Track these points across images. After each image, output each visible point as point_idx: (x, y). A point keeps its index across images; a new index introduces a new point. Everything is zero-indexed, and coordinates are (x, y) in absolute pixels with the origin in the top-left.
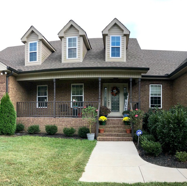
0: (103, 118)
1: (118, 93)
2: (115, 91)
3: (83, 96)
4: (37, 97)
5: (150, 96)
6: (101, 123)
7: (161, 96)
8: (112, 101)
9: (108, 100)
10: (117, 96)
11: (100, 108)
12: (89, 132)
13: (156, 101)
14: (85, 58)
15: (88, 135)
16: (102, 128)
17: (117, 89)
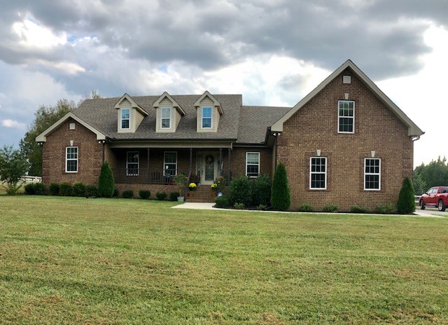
0: (193, 185)
1: (212, 161)
2: (210, 160)
3: (176, 164)
4: (127, 163)
5: (247, 164)
6: (191, 189)
7: (259, 165)
8: (206, 169)
9: (202, 168)
10: (211, 165)
11: (191, 176)
12: (179, 196)
13: (253, 169)
14: (178, 128)
15: (179, 198)
16: (191, 193)
17: (212, 157)
